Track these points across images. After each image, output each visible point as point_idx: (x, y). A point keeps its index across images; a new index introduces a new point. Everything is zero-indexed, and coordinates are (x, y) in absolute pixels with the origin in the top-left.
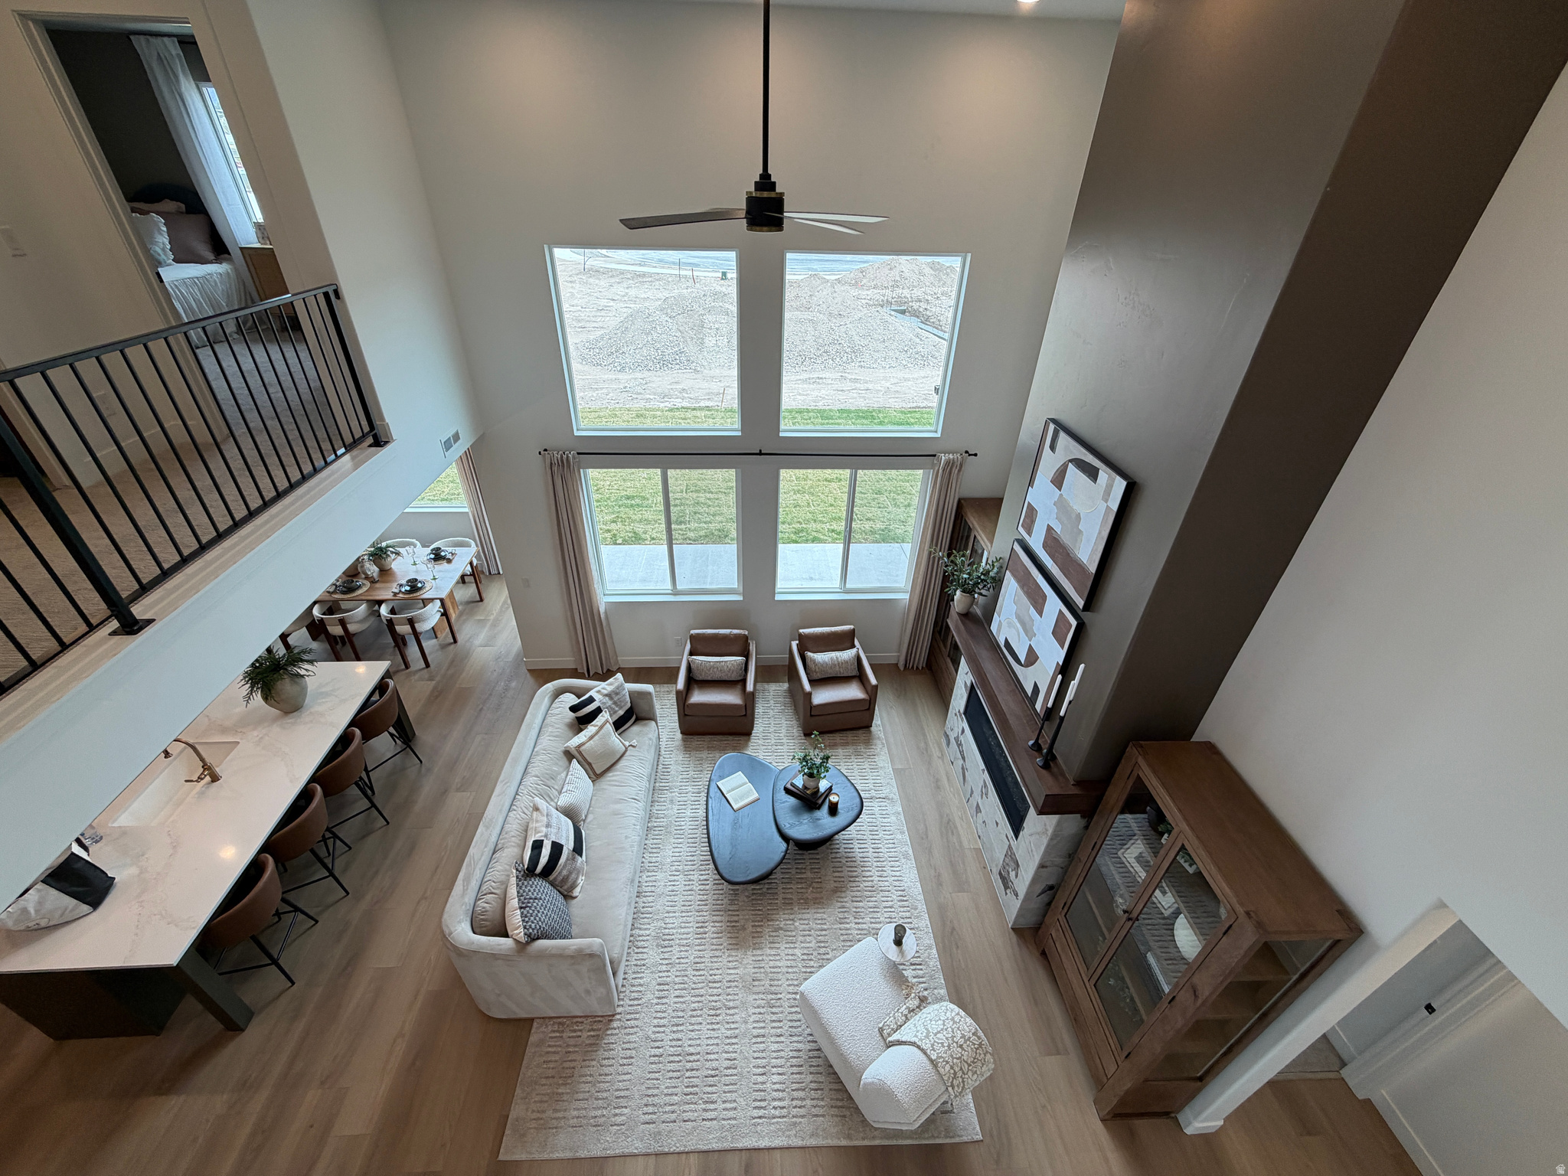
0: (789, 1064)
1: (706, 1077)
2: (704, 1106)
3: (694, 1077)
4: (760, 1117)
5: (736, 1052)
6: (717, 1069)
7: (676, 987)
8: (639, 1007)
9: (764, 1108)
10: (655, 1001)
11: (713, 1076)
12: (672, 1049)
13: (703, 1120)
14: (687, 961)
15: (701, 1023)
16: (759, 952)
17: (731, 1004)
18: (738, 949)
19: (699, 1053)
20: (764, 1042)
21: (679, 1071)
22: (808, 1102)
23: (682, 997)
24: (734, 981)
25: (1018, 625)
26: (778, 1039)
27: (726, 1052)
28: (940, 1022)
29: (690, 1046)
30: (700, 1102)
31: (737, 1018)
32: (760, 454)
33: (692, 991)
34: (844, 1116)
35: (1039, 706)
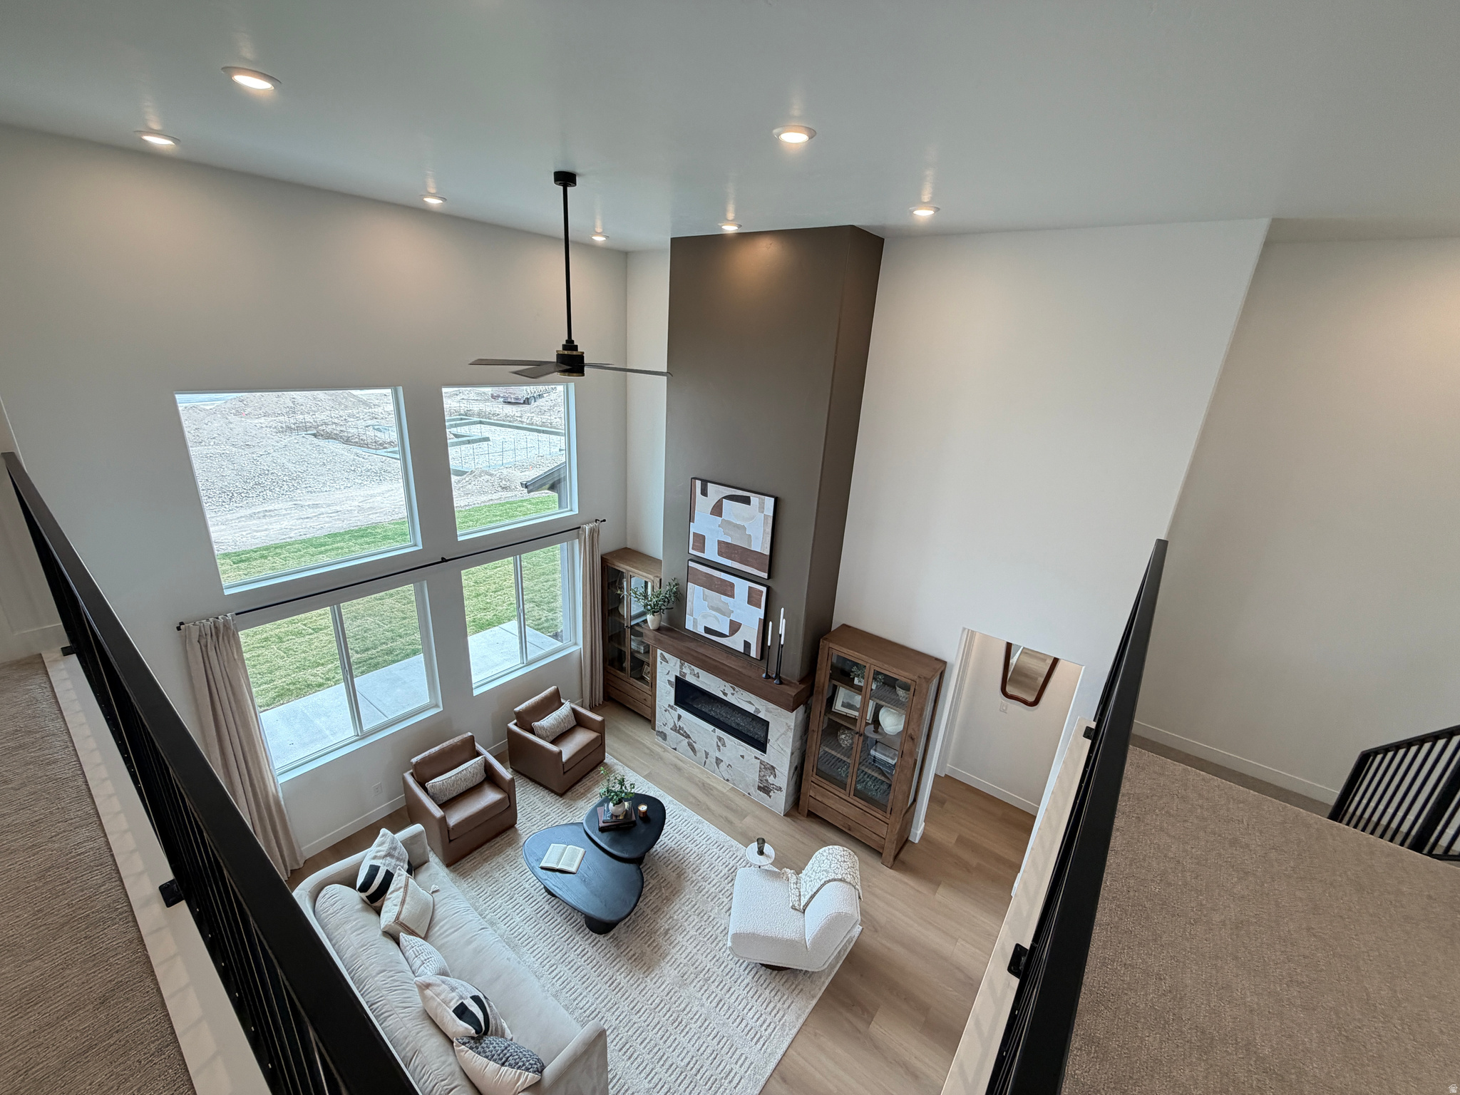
0: (749, 998)
1: (711, 1064)
2: (727, 1081)
3: (704, 1074)
4: (764, 1045)
5: (714, 1028)
6: (714, 1051)
7: (634, 1038)
8: (621, 1080)
9: (761, 1037)
10: (629, 1063)
11: (715, 1059)
12: (672, 1077)
13: (735, 1088)
14: (624, 1014)
15: (676, 1039)
16: (669, 958)
17: (683, 1006)
18: (653, 970)
19: (693, 1057)
20: (724, 1004)
21: (691, 1082)
22: (779, 1005)
23: (646, 1039)
24: (670, 991)
25: (714, 613)
26: (730, 992)
27: (709, 1036)
28: (826, 861)
29: (682, 1060)
30: (723, 1081)
31: (695, 1009)
32: (444, 560)
33: (649, 1027)
34: (802, 990)
35: (753, 653)
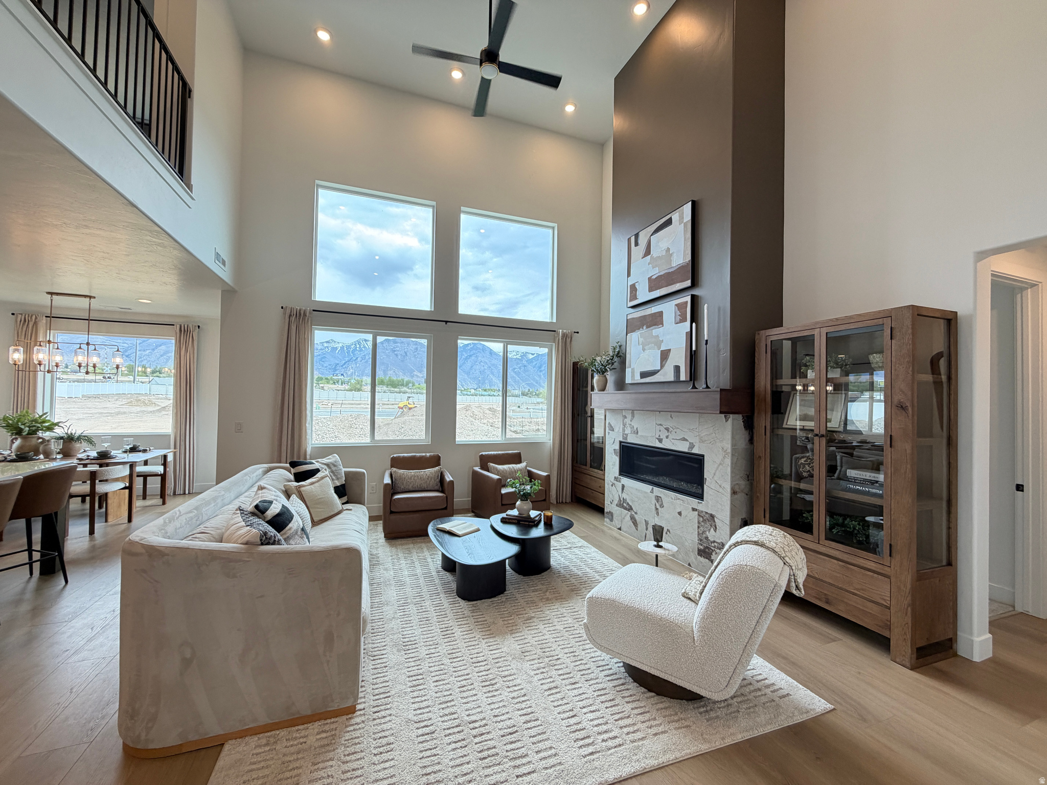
0: (598, 701)
1: (504, 736)
2: (512, 764)
3: (486, 741)
4: (592, 754)
5: (530, 707)
6: (514, 726)
7: (433, 674)
8: (389, 699)
9: (592, 744)
10: (409, 690)
11: (511, 734)
12: (445, 724)
13: (517, 777)
14: (439, 654)
15: (476, 695)
16: (518, 635)
17: (506, 673)
18: (495, 637)
19: (484, 719)
20: (559, 692)
21: (463, 740)
22: (639, 726)
23: (444, 680)
24: (501, 658)
26: (574, 686)
27: (519, 710)
29: (468, 715)
30: (505, 760)
31: (518, 681)
33: (454, 674)
34: (687, 727)
35: (683, 377)
